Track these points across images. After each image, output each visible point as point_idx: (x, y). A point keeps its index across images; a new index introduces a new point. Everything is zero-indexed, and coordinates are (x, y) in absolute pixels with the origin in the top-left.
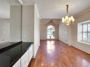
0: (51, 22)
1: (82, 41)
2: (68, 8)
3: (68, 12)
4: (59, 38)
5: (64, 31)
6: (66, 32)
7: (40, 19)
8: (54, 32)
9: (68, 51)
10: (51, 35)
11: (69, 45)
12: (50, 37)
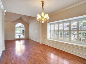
0: (20, 19)
1: (50, 38)
2: (44, 5)
3: (43, 9)
4: (29, 37)
5: (34, 30)
6: (36, 31)
7: (5, 11)
8: (24, 31)
9: (41, 50)
10: (20, 33)
11: (40, 43)
12: (19, 36)
